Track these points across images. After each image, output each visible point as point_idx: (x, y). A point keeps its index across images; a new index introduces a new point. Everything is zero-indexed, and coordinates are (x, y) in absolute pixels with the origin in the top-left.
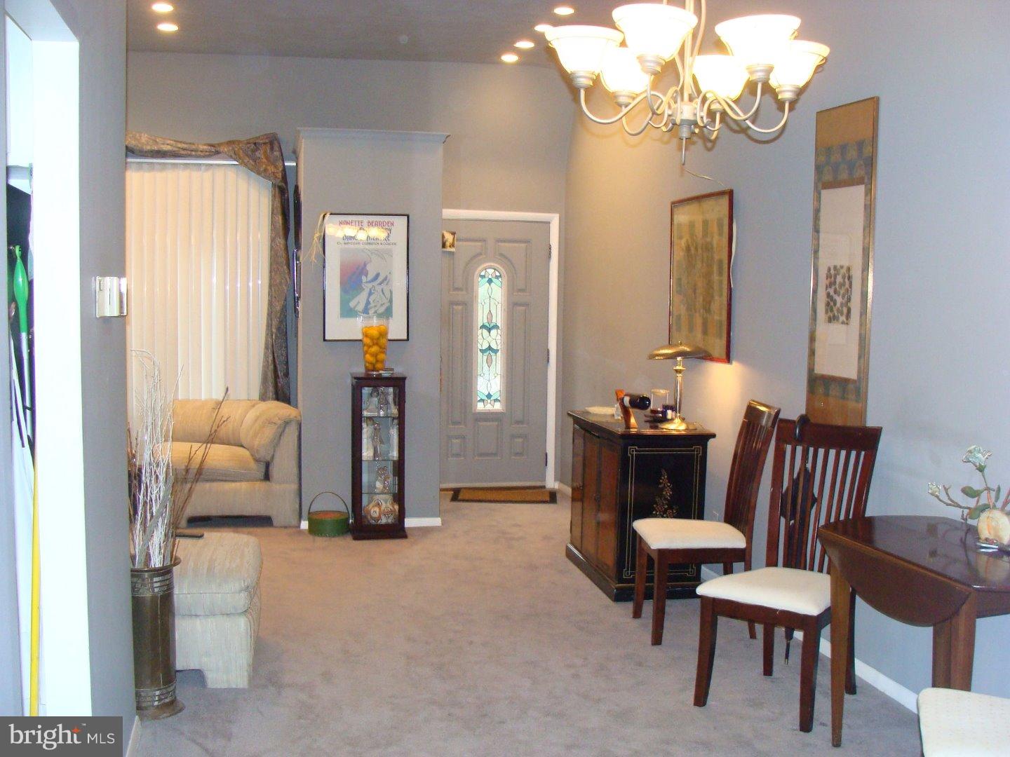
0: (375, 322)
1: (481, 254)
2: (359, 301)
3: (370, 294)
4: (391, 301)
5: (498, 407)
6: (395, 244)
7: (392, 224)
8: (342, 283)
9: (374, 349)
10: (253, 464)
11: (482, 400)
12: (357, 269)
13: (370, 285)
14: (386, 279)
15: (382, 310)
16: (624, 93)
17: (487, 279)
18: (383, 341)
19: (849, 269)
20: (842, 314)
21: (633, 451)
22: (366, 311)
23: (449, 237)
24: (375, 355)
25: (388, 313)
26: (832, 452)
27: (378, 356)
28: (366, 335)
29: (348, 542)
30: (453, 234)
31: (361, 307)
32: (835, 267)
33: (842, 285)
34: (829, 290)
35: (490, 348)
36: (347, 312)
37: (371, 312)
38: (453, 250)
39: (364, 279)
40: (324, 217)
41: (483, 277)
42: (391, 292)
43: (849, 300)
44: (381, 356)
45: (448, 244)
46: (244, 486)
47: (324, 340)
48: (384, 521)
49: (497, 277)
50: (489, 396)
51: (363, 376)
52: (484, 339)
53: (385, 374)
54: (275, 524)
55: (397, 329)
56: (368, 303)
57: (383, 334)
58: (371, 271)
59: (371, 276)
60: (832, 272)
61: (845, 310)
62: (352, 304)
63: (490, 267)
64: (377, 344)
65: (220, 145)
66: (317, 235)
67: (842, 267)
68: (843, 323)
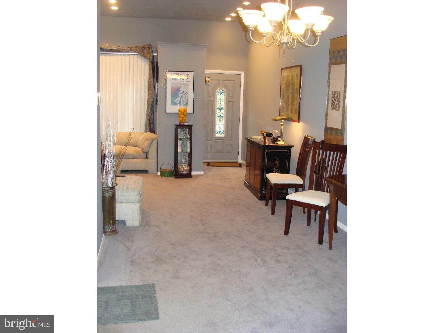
0: (183, 107)
1: (218, 85)
2: (177, 100)
3: (181, 98)
4: (188, 100)
5: (223, 135)
6: (190, 81)
7: (189, 75)
8: (172, 94)
9: (182, 116)
10: (142, 153)
11: (217, 133)
12: (177, 89)
13: (181, 95)
14: (186, 93)
15: (185, 103)
16: (265, 33)
17: (220, 93)
18: (185, 113)
19: (339, 92)
20: (337, 107)
21: (267, 151)
22: (180, 103)
23: (207, 79)
24: (182, 118)
25: (187, 104)
26: (332, 153)
27: (184, 118)
28: (179, 111)
29: (173, 179)
30: (209, 78)
31: (178, 102)
32: (335, 91)
33: (337, 97)
34: (333, 99)
35: (220, 116)
36: (174, 104)
37: (181, 103)
38: (208, 83)
39: (179, 93)
40: (166, 71)
41: (218, 92)
42: (188, 97)
43: (339, 102)
44: (185, 118)
45: (207, 81)
46: (139, 160)
47: (166, 113)
48: (185, 172)
49: (223, 92)
50: (220, 132)
51: (178, 125)
52: (218, 113)
53: (186, 124)
54: (149, 173)
55: (190, 109)
56: (180, 101)
57: (185, 111)
58: (182, 90)
59: (181, 92)
60: (334, 93)
61: (338, 106)
62: (175, 101)
63: (221, 89)
64: (183, 114)
65: (132, 48)
66: (164, 78)
67: (337, 91)
68: (337, 110)
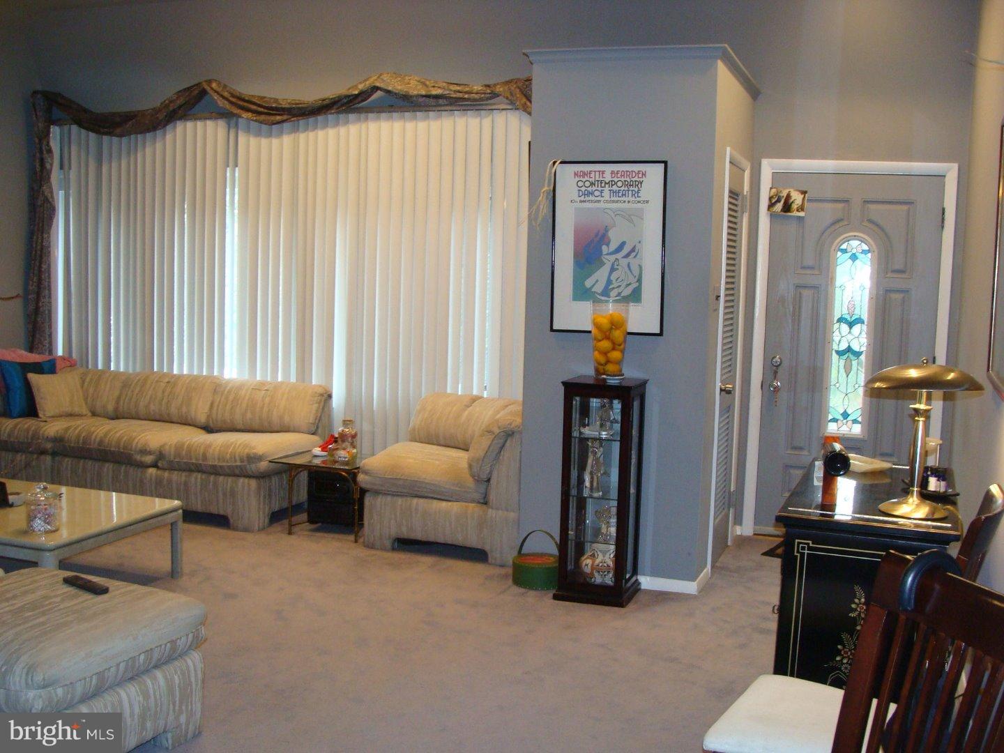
0: (611, 308)
1: (842, 220)
2: (598, 280)
3: (613, 270)
4: (639, 280)
5: (857, 430)
6: (647, 202)
7: (644, 175)
8: (576, 255)
9: (605, 344)
10: (470, 483)
11: (835, 420)
12: (596, 236)
13: (612, 258)
14: (633, 250)
15: (627, 292)
17: (849, 254)
18: (617, 334)
22: (606, 292)
23: (797, 198)
24: (605, 353)
25: (636, 296)
27: (609, 355)
28: (596, 325)
30: (804, 193)
31: (599, 288)
35: (849, 349)
36: (581, 293)
37: (613, 293)
38: (802, 214)
39: (604, 248)
40: (554, 163)
41: (845, 251)
42: (640, 267)
44: (615, 355)
45: (795, 206)
46: (455, 507)
47: (552, 330)
48: (598, 579)
49: (864, 252)
50: (845, 415)
51: (591, 382)
52: (841, 337)
53: (613, 381)
54: (490, 560)
55: (643, 317)
56: (609, 282)
57: (616, 324)
58: (615, 239)
59: (613, 246)
62: (588, 283)
63: (855, 238)
64: (607, 338)
66: (546, 188)
